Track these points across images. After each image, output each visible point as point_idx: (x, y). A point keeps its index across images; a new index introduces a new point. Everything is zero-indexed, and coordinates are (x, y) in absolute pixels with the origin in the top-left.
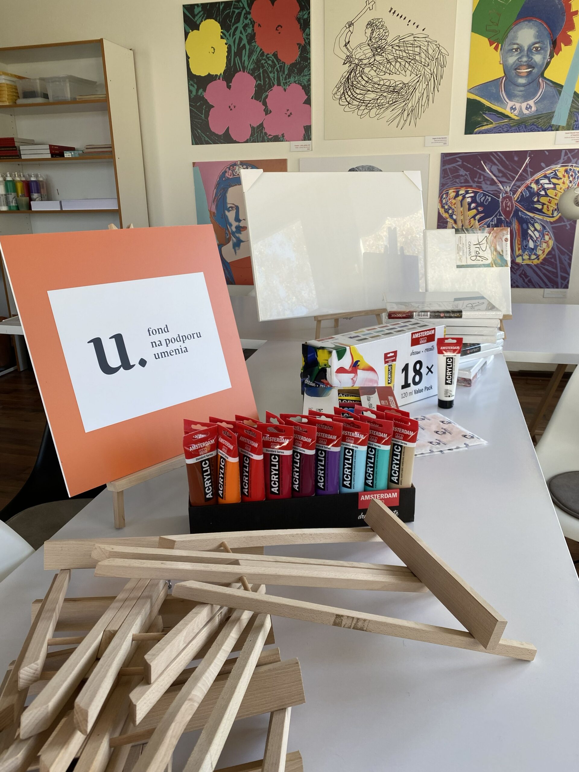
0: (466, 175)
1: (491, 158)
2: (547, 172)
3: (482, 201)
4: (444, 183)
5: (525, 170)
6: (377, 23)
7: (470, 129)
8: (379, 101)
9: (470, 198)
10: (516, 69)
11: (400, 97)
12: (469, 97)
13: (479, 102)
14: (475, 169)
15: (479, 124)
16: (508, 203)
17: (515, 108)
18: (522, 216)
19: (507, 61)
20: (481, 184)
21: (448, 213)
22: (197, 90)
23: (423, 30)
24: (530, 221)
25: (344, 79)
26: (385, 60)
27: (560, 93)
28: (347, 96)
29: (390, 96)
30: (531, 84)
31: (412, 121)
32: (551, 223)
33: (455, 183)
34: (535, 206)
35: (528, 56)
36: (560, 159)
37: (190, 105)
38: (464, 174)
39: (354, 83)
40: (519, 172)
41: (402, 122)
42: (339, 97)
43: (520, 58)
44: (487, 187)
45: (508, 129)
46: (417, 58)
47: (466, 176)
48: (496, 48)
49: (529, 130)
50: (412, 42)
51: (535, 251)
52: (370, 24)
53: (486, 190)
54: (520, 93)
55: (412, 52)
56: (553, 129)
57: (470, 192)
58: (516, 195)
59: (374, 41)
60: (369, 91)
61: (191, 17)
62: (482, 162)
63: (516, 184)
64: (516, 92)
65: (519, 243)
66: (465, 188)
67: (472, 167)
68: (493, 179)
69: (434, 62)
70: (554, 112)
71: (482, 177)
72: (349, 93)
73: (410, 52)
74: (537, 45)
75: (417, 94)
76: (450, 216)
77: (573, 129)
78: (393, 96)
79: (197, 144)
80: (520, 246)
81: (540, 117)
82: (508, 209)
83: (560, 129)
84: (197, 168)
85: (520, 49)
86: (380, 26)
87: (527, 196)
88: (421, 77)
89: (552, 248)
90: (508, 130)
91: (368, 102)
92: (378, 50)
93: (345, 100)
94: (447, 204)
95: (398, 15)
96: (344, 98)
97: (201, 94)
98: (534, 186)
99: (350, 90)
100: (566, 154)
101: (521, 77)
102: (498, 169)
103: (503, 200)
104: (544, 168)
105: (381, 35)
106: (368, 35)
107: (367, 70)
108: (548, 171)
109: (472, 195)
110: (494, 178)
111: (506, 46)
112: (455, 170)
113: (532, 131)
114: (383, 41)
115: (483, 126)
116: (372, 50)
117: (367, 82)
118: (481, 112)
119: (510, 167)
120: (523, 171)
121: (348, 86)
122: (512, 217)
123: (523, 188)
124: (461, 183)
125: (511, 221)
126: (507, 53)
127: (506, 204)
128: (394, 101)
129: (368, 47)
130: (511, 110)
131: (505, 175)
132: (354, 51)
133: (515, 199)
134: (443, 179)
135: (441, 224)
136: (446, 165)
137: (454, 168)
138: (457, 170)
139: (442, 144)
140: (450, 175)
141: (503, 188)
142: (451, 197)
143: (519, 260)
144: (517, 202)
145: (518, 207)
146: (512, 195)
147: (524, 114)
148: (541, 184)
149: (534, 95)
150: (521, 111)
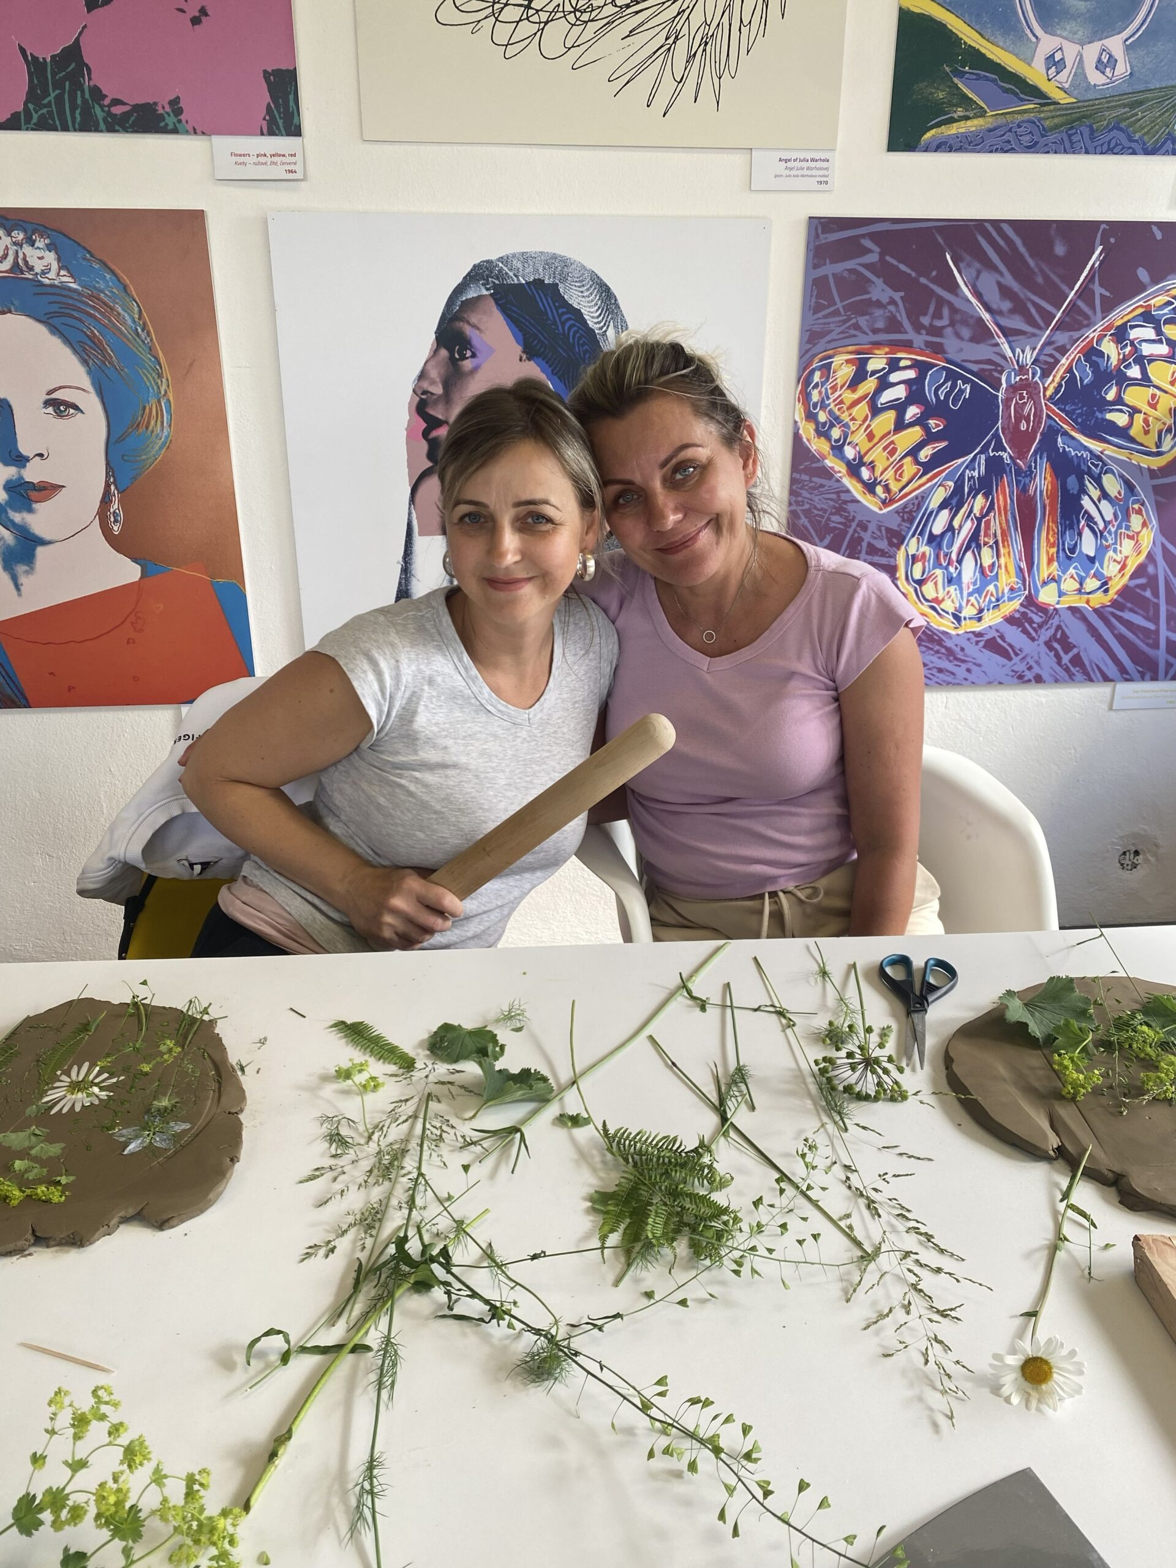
1: (979, 245)
3: (942, 398)
4: (818, 327)
5: (1085, 293)
7: (907, 130)
9: (902, 387)
12: (906, 5)
13: (941, 28)
14: (923, 280)
15: (938, 114)
16: (1025, 404)
18: (1067, 449)
20: (941, 336)
21: (828, 438)
24: (1089, 468)
31: (706, 83)
32: (1152, 473)
33: (852, 332)
34: (1109, 416)
38: (885, 300)
40: (1066, 296)
41: (668, 85)
44: (960, 348)
45: (1035, 139)
47: (892, 308)
49: (1102, 145)
51: (1097, 564)
53: (958, 358)
57: (903, 363)
58: (1051, 378)
62: (948, 257)
63: (1053, 339)
65: (1052, 540)
66: (887, 349)
67: (913, 274)
68: (980, 320)
71: (946, 312)
80: (1054, 550)
81: (1140, 103)
82: (1023, 426)
87: (1086, 381)
89: (1150, 556)
90: (1036, 143)
98: (1109, 348)
102: (999, 284)
103: (1012, 395)
108: (1156, 298)
109: (911, 374)
110: (986, 316)
112: (855, 284)
113: (1111, 149)
115: (952, 121)
118: (947, 69)
119: (1040, 280)
120: (1080, 294)
122: (1035, 452)
123: (1074, 353)
124: (875, 331)
125: (1030, 466)
127: (1019, 408)
130: (1048, 69)
131: (1019, 308)
133: (1049, 393)
134: (814, 314)
135: (805, 477)
136: (825, 264)
137: (854, 277)
138: (859, 284)
139: (812, 183)
140: (837, 299)
141: (1014, 352)
142: (840, 382)
143: (1047, 596)
144: (1054, 404)
145: (1057, 419)
146: (1039, 378)
147: (1090, 87)
148: (1132, 344)
149: (1128, 15)
150: (1080, 73)
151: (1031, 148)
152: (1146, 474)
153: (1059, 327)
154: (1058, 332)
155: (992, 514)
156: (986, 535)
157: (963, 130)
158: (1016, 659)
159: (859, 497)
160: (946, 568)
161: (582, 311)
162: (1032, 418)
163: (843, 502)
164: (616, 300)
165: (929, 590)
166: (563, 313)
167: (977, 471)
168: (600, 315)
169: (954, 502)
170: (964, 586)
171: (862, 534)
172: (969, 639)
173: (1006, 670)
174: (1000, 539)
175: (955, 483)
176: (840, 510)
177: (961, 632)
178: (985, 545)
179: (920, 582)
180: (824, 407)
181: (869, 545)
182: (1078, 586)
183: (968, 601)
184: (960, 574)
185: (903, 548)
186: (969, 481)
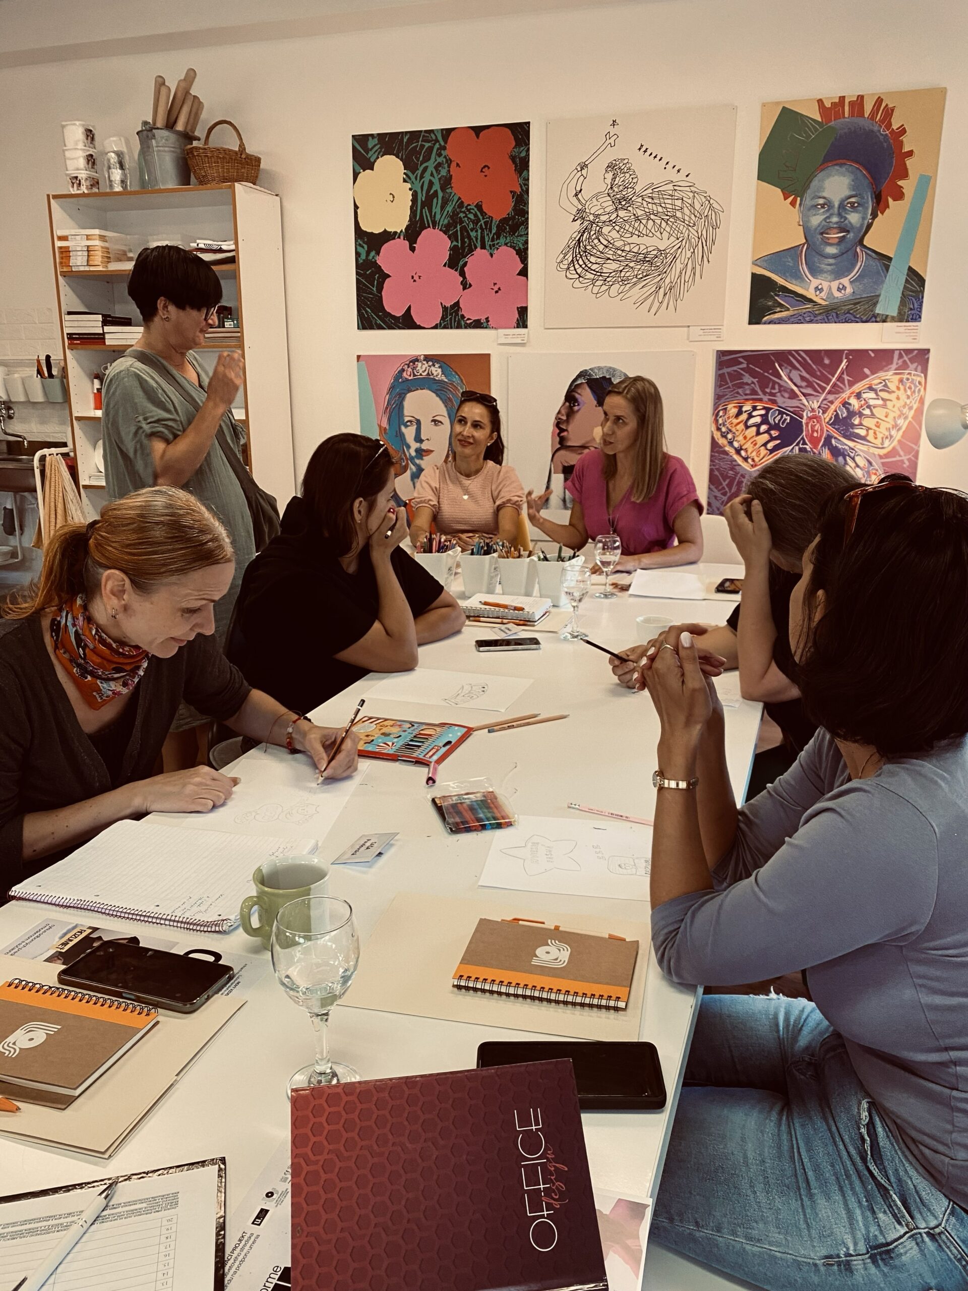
1: (789, 359)
2: (873, 382)
3: (777, 422)
4: (721, 394)
6: (621, 165)
7: (756, 316)
8: (623, 274)
9: (759, 417)
10: (822, 234)
11: (653, 268)
12: (754, 272)
13: (769, 279)
14: (766, 374)
15: (769, 310)
16: (815, 425)
17: (822, 288)
18: (837, 445)
19: (808, 221)
20: (775, 396)
21: (726, 438)
22: (368, 253)
23: (687, 176)
24: (848, 453)
25: (574, 242)
26: (633, 217)
27: (887, 268)
28: (577, 266)
29: (639, 267)
30: (845, 255)
31: (671, 303)
32: (881, 457)
34: (856, 431)
35: (839, 215)
36: (892, 363)
37: (357, 273)
38: (750, 382)
39: (588, 247)
40: (831, 380)
41: (656, 304)
42: (566, 267)
43: (828, 217)
44: (783, 401)
45: (812, 318)
46: (679, 214)
47: (753, 385)
48: (793, 204)
49: (842, 320)
50: (670, 192)
52: (611, 166)
53: (783, 406)
54: (829, 268)
55: (670, 206)
56: (878, 319)
57: (758, 408)
58: (826, 415)
59: (616, 190)
60: (609, 259)
61: (363, 152)
62: (777, 365)
64: (823, 266)
66: (751, 402)
67: (762, 372)
68: (792, 390)
69: (703, 220)
70: (879, 296)
71: (777, 387)
72: (581, 262)
73: (668, 206)
74: (853, 200)
75: (679, 266)
76: (729, 442)
77: (907, 321)
78: (643, 268)
79: (364, 328)
81: (859, 302)
83: (888, 320)
84: (362, 363)
85: (828, 204)
86: (626, 169)
87: (844, 416)
88: (684, 242)
90: (812, 320)
91: (607, 275)
92: (622, 202)
93: (574, 272)
94: (724, 425)
95: (651, 154)
96: (572, 268)
97: (373, 258)
98: (853, 401)
99: (581, 257)
100: (901, 356)
101: (831, 245)
102: (800, 376)
103: (809, 421)
104: (867, 376)
105: (627, 181)
106: (609, 181)
107: (606, 230)
108: (874, 380)
109: (763, 412)
110: (795, 388)
111: (808, 199)
112: (737, 376)
113: (847, 321)
114: (630, 190)
115: (776, 312)
116: (613, 202)
117: (606, 247)
118: (772, 293)
119: (818, 373)
121: (579, 252)
122: (822, 446)
123: (837, 403)
124: (746, 395)
125: (820, 452)
126: (809, 210)
127: (813, 427)
128: (645, 274)
129: (609, 198)
130: (816, 292)
131: (810, 385)
132: (588, 203)
133: (827, 420)
134: (719, 388)
135: (716, 454)
136: (724, 368)
137: (736, 373)
138: (739, 376)
139: (716, 338)
140: (729, 381)
141: (808, 403)
142: (731, 415)
144: (829, 425)
145: (831, 432)
146: (822, 414)
147: (834, 298)
148: (865, 400)
149: (850, 271)
150: (830, 293)
152: (878, 457)
159: (741, 463)
162: (819, 431)
163: (734, 466)
171: (743, 479)
176: (732, 469)
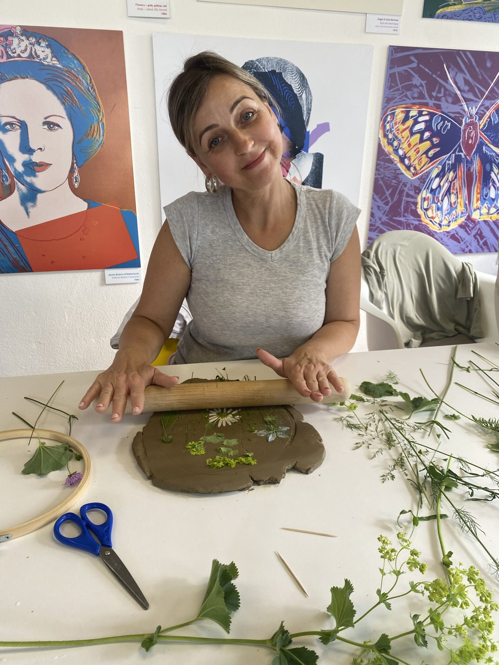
0: (421, 85)
1: (457, 59)
3: (439, 129)
4: (390, 96)
9: (423, 123)
14: (434, 76)
15: (444, 2)
16: (471, 132)
18: (487, 152)
20: (440, 101)
21: (392, 145)
24: (495, 160)
33: (404, 98)
38: (418, 84)
40: (490, 85)
44: (447, 106)
45: (481, 15)
47: (421, 88)
51: (495, 202)
53: (446, 111)
57: (424, 113)
58: (482, 121)
62: (445, 66)
65: (479, 191)
66: (418, 107)
67: (430, 73)
71: (442, 90)
80: (479, 196)
82: (470, 142)
87: (495, 123)
102: (464, 78)
103: (466, 128)
109: (427, 118)
110: (458, 93)
112: (407, 77)
115: (449, 5)
119: (480, 77)
122: (474, 153)
123: (491, 110)
124: (414, 98)
125: (472, 159)
127: (469, 133)
131: (472, 89)
133: (481, 127)
134: (389, 89)
135: (382, 163)
136: (395, 67)
137: (406, 73)
138: (409, 77)
139: (390, 31)
140: (399, 84)
141: (468, 109)
142: (398, 121)
143: (475, 216)
144: (483, 132)
145: (483, 139)
146: (478, 120)
151: (479, 19)
153: (487, 98)
154: (486, 101)
155: (456, 180)
156: (453, 189)
157: (453, 10)
158: (462, 243)
159: (404, 172)
160: (437, 203)
161: (292, 85)
162: (474, 138)
163: (397, 174)
164: (307, 81)
165: (430, 213)
166: (284, 86)
167: (451, 161)
168: (300, 87)
169: (441, 175)
170: (444, 211)
171: (403, 188)
172: (444, 235)
173: (458, 248)
174: (458, 190)
175: (442, 166)
176: (396, 177)
177: (441, 231)
178: (452, 193)
179: (426, 210)
180: (391, 132)
181: (407, 193)
182: (487, 211)
183: (445, 218)
184: (442, 206)
185: (420, 194)
186: (448, 165)
